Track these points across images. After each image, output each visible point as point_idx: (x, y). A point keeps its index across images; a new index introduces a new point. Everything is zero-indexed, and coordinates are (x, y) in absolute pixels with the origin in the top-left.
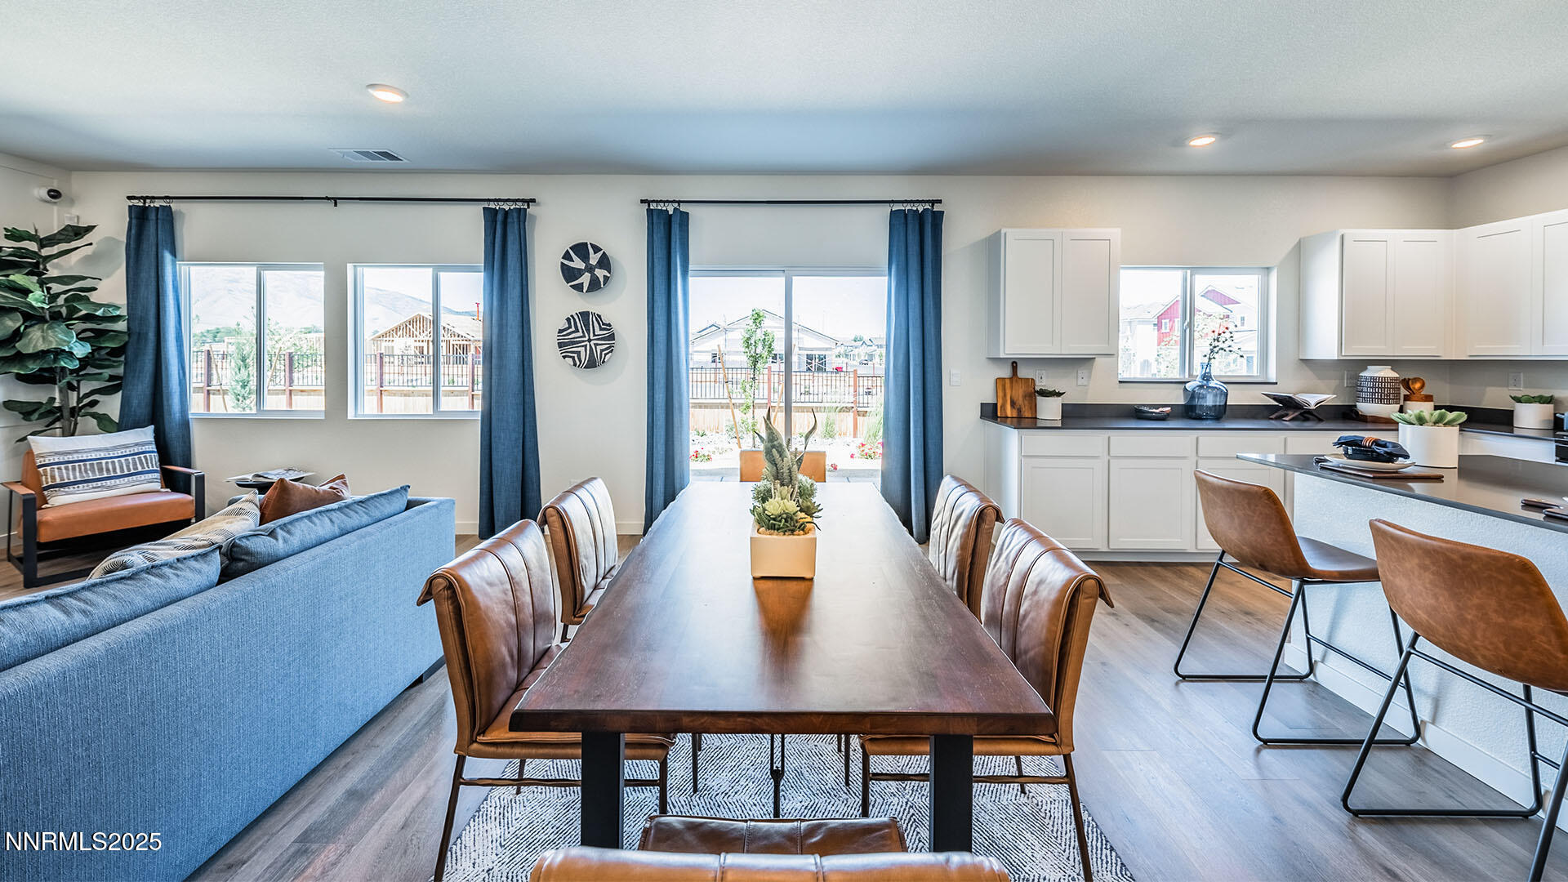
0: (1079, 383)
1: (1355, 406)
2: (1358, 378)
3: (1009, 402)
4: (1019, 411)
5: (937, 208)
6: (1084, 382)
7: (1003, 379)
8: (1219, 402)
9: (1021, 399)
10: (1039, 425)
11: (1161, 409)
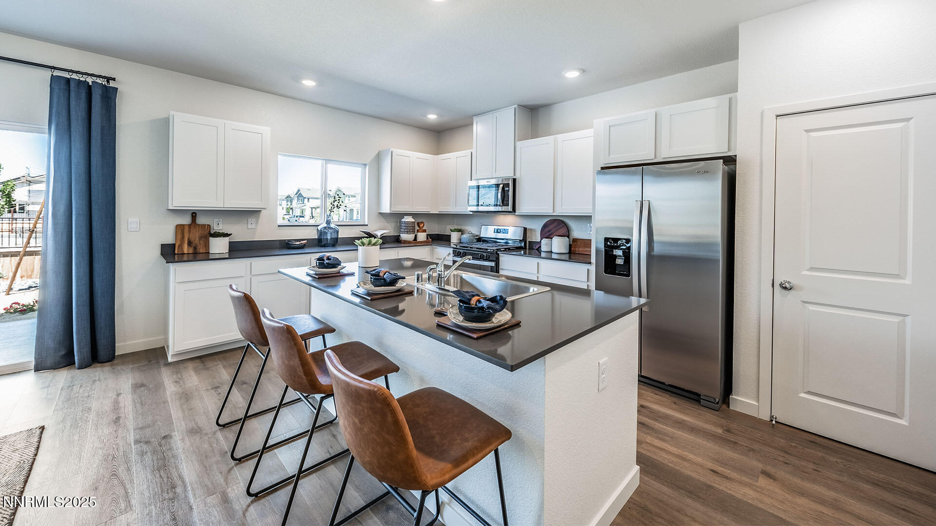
0: (249, 227)
1: (400, 236)
2: (400, 222)
3: (186, 242)
4: (195, 248)
5: (112, 84)
6: (253, 226)
7: (183, 225)
8: (334, 236)
9: (197, 239)
10: (210, 258)
11: (302, 242)
